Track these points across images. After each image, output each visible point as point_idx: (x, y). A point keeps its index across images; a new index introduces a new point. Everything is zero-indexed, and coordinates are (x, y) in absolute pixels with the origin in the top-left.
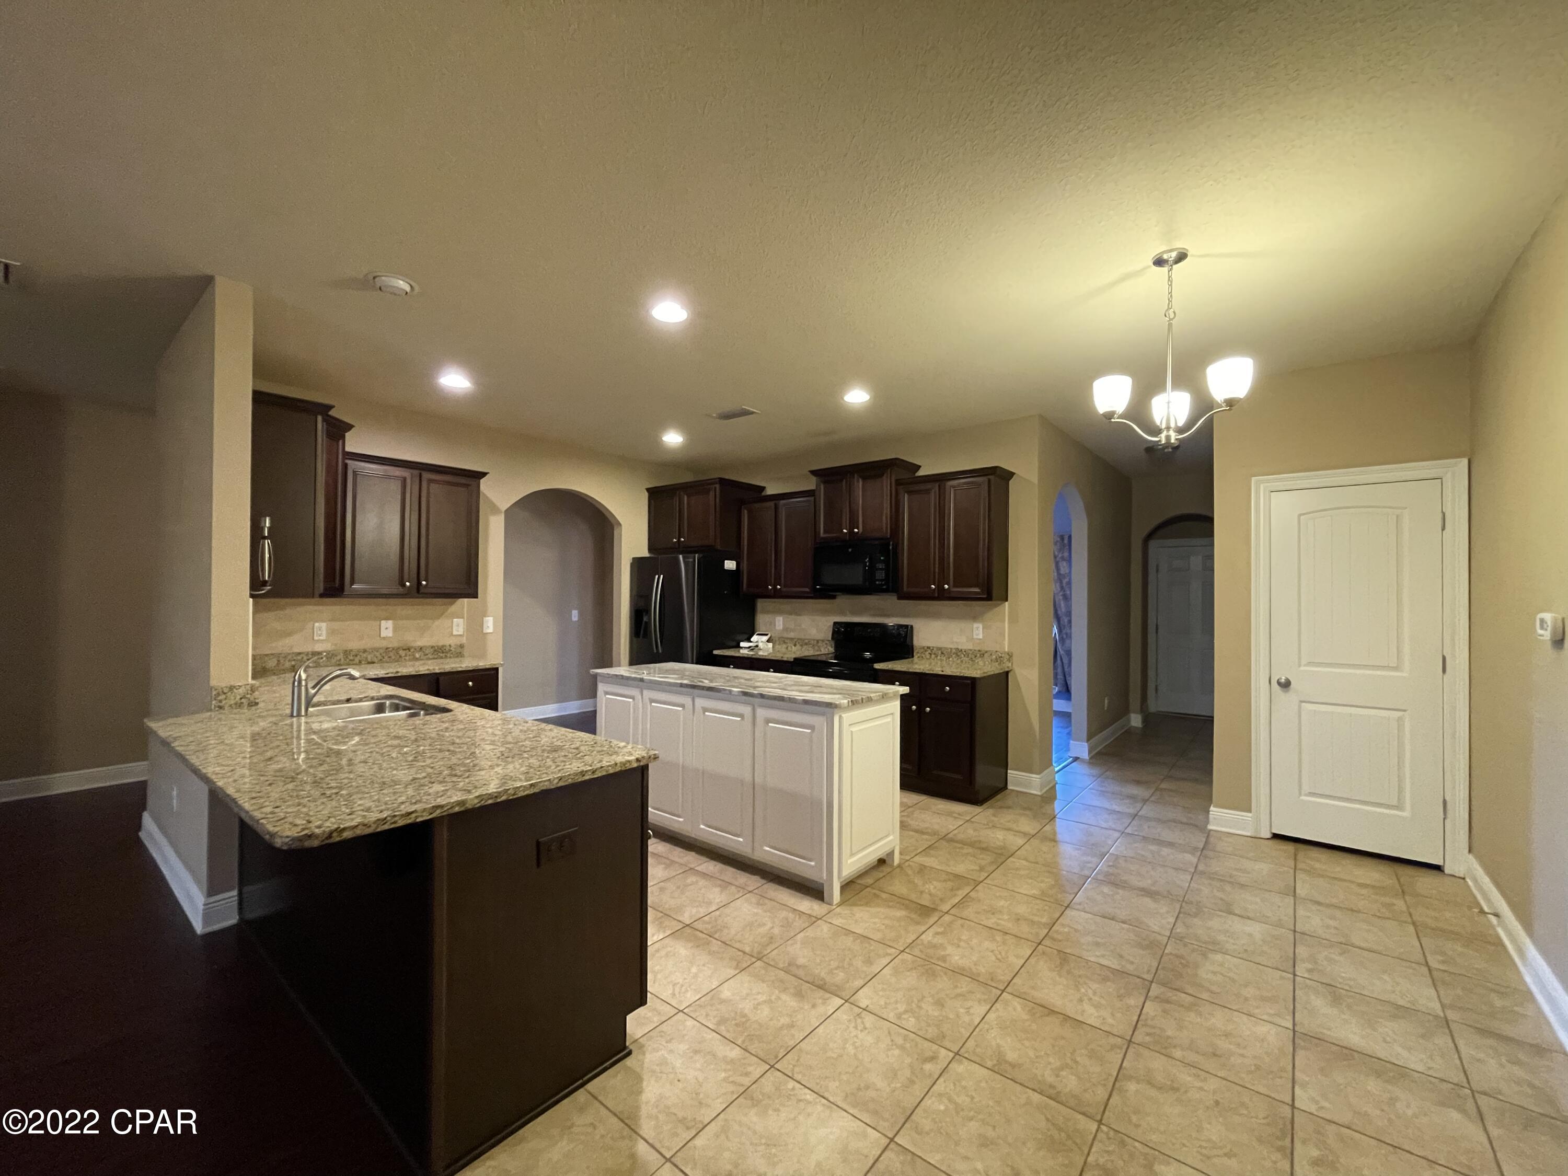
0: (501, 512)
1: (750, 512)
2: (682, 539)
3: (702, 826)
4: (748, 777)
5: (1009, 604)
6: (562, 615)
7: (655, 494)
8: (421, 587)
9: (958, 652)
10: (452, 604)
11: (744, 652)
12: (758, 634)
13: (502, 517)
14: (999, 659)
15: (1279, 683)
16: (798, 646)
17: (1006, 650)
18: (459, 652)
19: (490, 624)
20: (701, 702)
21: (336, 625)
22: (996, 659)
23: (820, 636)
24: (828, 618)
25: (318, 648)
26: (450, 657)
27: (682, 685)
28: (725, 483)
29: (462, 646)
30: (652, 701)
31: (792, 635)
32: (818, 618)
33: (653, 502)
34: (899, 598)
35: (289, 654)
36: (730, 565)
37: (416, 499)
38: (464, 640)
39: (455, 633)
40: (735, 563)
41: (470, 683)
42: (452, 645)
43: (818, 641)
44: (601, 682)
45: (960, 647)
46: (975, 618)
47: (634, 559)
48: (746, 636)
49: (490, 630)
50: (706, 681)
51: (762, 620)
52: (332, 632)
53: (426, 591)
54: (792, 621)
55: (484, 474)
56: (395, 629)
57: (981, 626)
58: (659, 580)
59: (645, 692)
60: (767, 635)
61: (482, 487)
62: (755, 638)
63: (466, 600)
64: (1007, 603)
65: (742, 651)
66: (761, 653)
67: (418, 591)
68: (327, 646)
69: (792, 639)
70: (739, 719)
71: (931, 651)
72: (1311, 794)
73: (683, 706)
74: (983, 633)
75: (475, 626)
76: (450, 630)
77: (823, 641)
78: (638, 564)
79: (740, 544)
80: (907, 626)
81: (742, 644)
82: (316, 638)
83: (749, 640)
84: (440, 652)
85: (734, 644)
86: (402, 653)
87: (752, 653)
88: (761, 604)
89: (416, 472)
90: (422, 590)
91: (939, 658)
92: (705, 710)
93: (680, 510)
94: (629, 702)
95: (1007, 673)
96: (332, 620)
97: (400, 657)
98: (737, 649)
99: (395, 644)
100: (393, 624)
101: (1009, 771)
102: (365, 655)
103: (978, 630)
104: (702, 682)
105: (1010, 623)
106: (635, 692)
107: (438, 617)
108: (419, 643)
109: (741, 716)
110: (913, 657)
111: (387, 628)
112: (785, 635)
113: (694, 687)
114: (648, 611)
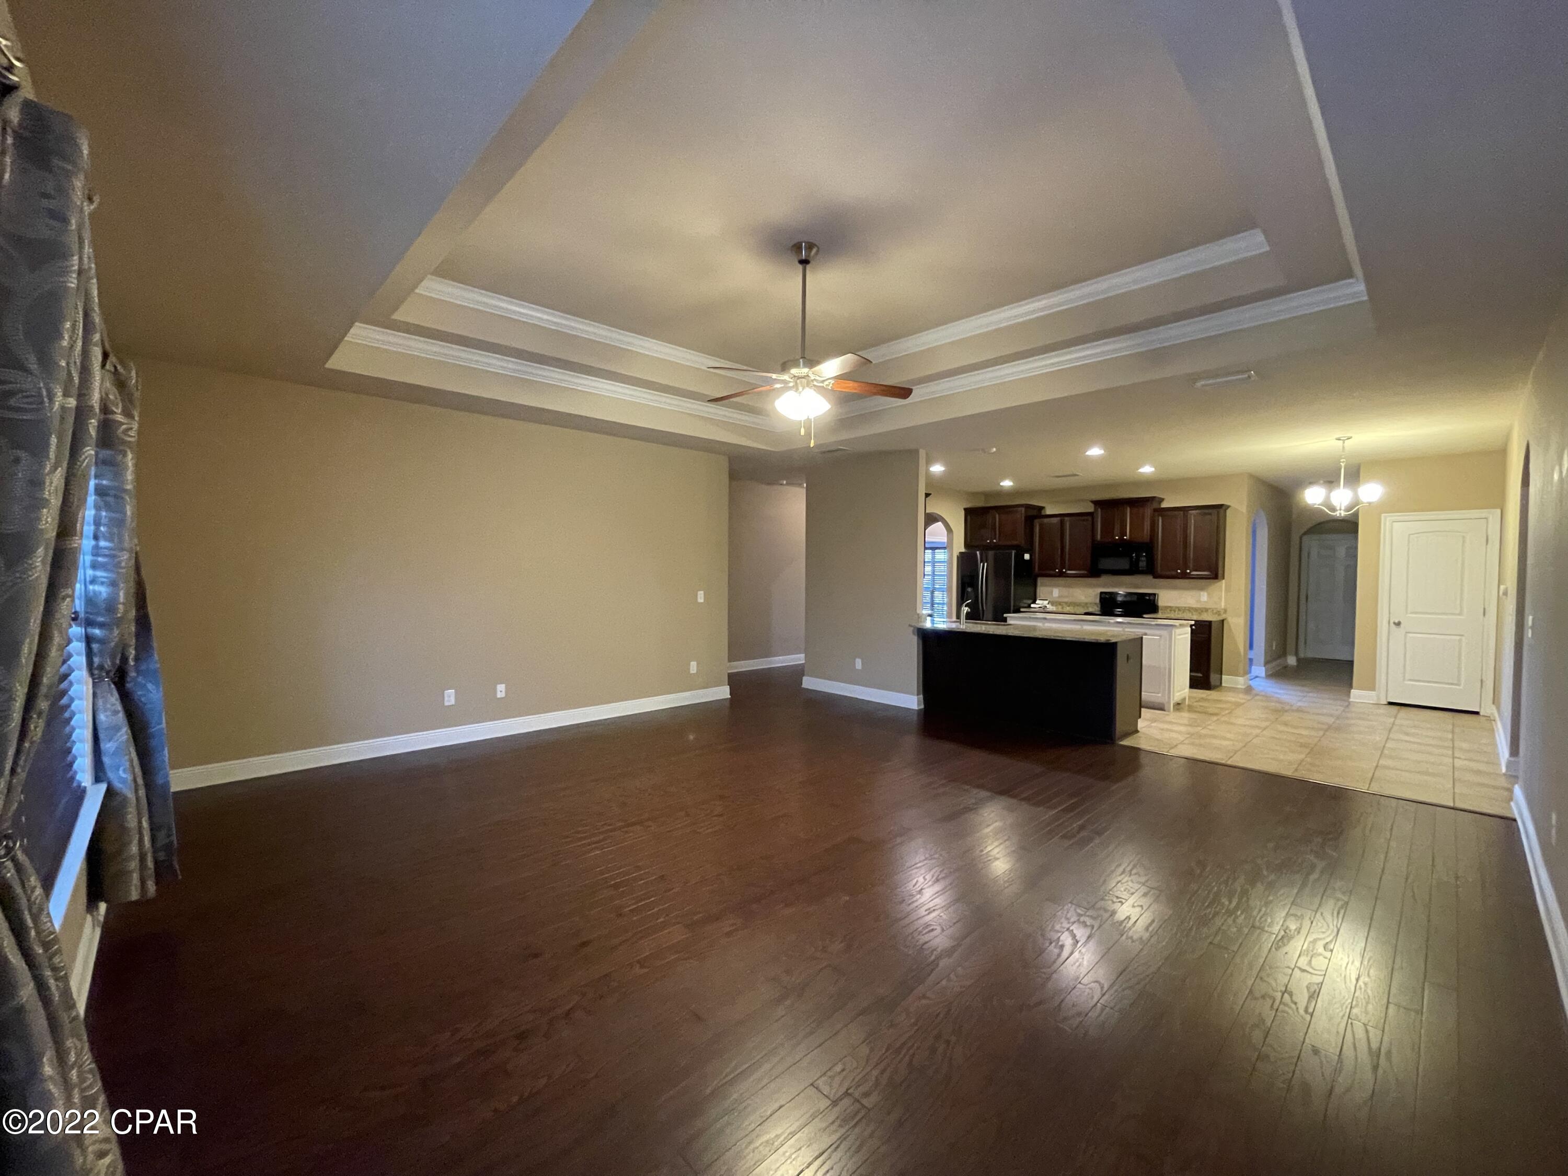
1: (1040, 523)
2: (995, 541)
5: (1226, 583)
7: (968, 512)
9: (1190, 609)
12: (1041, 597)
14: (1218, 613)
15: (1394, 623)
16: (1071, 607)
17: (1223, 607)
22: (1216, 612)
23: (1089, 600)
24: (1095, 589)
31: (1066, 600)
32: (1085, 589)
33: (969, 517)
34: (1155, 577)
36: (1027, 556)
40: (1030, 555)
43: (1086, 604)
45: (1191, 606)
46: (1202, 589)
47: (959, 553)
51: (1041, 590)
54: (1065, 591)
57: (1205, 594)
58: (984, 566)
60: (1049, 599)
64: (1223, 581)
69: (1066, 603)
71: (1171, 609)
72: (1410, 680)
74: (1207, 598)
77: (1090, 603)
78: (961, 558)
79: (1033, 544)
80: (1155, 595)
81: (1032, 606)
83: (1036, 601)
88: (1039, 581)
93: (993, 522)
95: (1223, 621)
101: (1223, 676)
103: (1204, 596)
105: (1225, 592)
110: (1158, 612)
112: (1063, 599)
114: (973, 585)
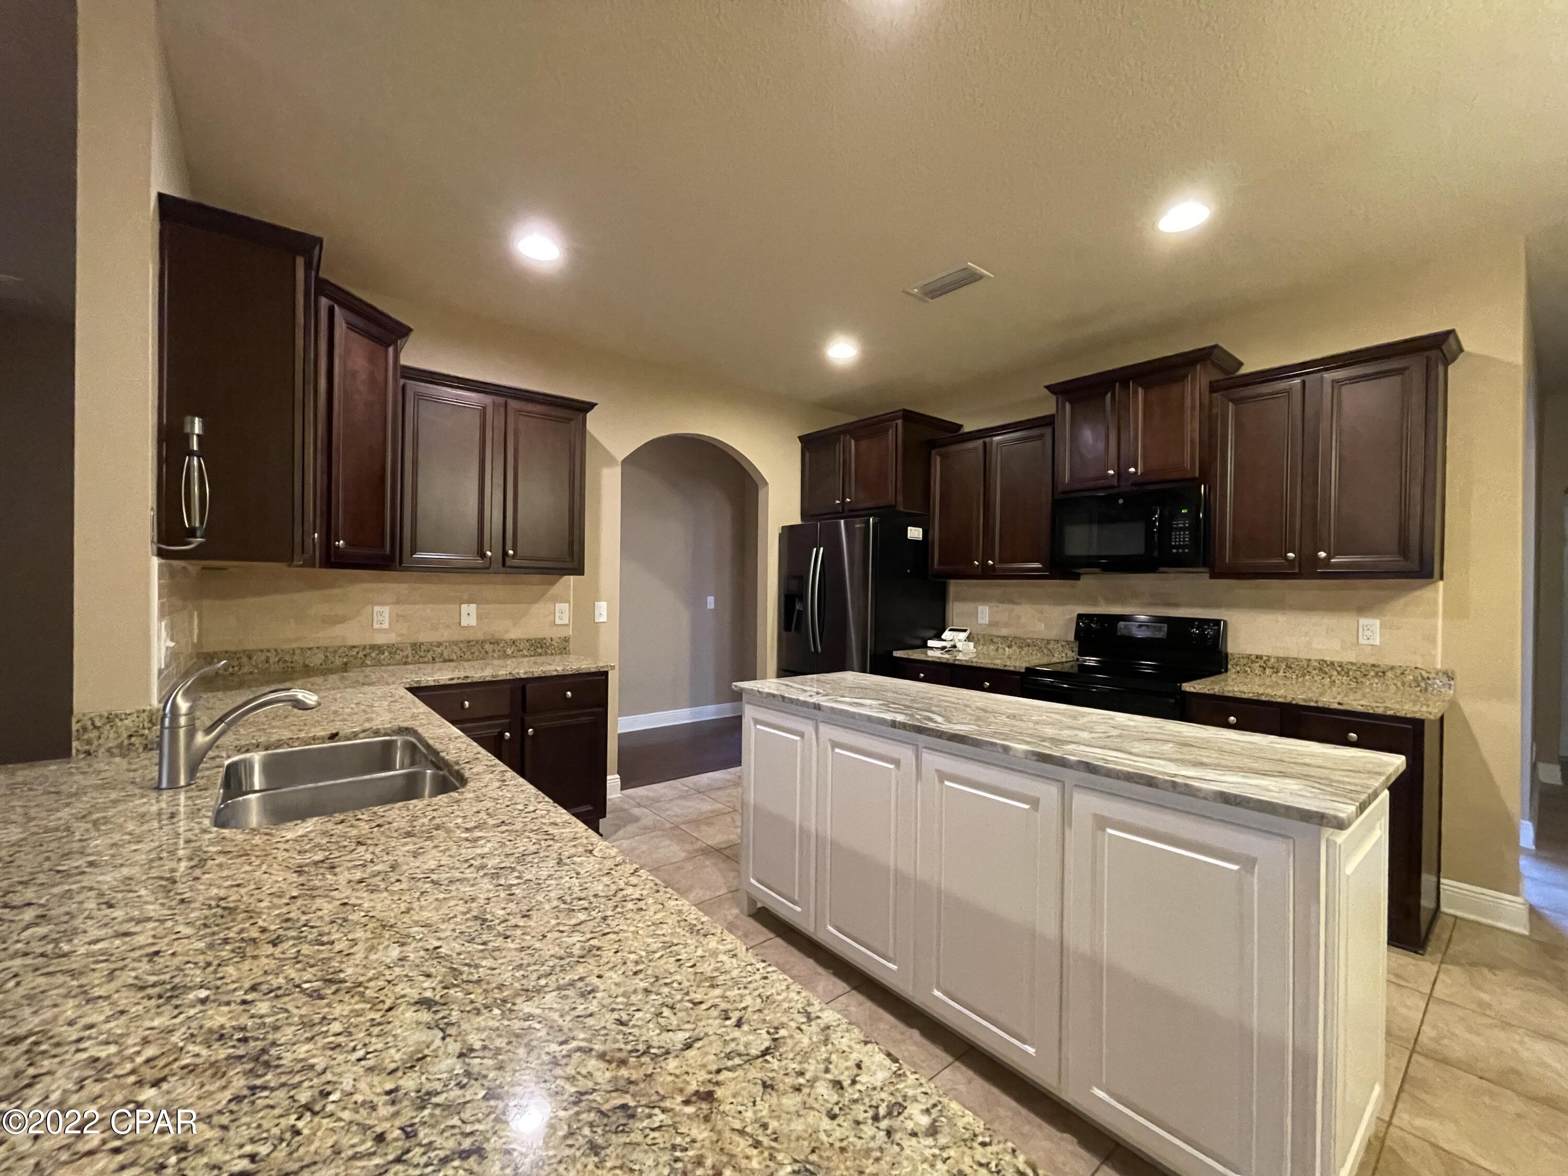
0: (616, 461)
1: (943, 457)
2: (848, 500)
3: (937, 993)
4: (1049, 929)
5: (1445, 585)
6: (695, 600)
7: (808, 442)
8: (507, 559)
9: (1324, 667)
10: (553, 583)
11: (933, 655)
12: (951, 630)
13: (618, 470)
16: (1014, 648)
17: (1439, 667)
18: (563, 647)
19: (602, 612)
20: (934, 761)
21: (400, 609)
22: (1415, 680)
23: (1053, 634)
24: (1071, 607)
25: (380, 639)
26: (552, 654)
27: (894, 724)
28: (909, 416)
29: (566, 640)
30: (835, 744)
31: (1004, 632)
32: (1046, 607)
33: (807, 455)
34: (1213, 576)
35: (340, 647)
36: (915, 533)
37: (499, 437)
38: (570, 632)
39: (558, 622)
40: (921, 530)
41: (569, 693)
42: (554, 637)
43: (1048, 642)
44: (748, 703)
45: (1328, 659)
46: (1363, 609)
47: (783, 528)
48: (933, 633)
49: (603, 619)
50: (939, 719)
51: (956, 610)
52: (396, 618)
53: (516, 562)
54: (1004, 612)
55: (592, 406)
56: (480, 617)
57: (1378, 621)
58: (818, 554)
59: (823, 728)
60: (965, 631)
61: (589, 426)
62: (947, 635)
63: (572, 577)
64: (1441, 583)
65: (930, 653)
66: (960, 657)
67: (504, 564)
68: (392, 638)
69: (1004, 638)
70: (1027, 807)
71: (1262, 663)
73: (897, 763)
74: (1381, 635)
75: (584, 612)
76: (552, 618)
77: (1057, 641)
78: (789, 534)
79: (929, 505)
80: (1217, 622)
81: (931, 643)
82: (376, 626)
83: (938, 637)
84: (539, 647)
85: (918, 642)
86: (487, 647)
87: (946, 656)
88: (954, 587)
89: (501, 400)
90: (509, 562)
91: (1281, 673)
92: (943, 776)
93: (844, 461)
94: (797, 741)
95: (1441, 718)
96: (397, 602)
97: (487, 652)
98: (924, 650)
99: (480, 636)
100: (478, 608)
102: (439, 650)
103: (1370, 630)
104: (931, 719)
105: (1444, 618)
106: (807, 727)
107: (535, 601)
108: (514, 634)
109: (1035, 803)
110: (1226, 671)
111: (469, 615)
112: (995, 632)
113: (920, 730)
114: (802, 597)
